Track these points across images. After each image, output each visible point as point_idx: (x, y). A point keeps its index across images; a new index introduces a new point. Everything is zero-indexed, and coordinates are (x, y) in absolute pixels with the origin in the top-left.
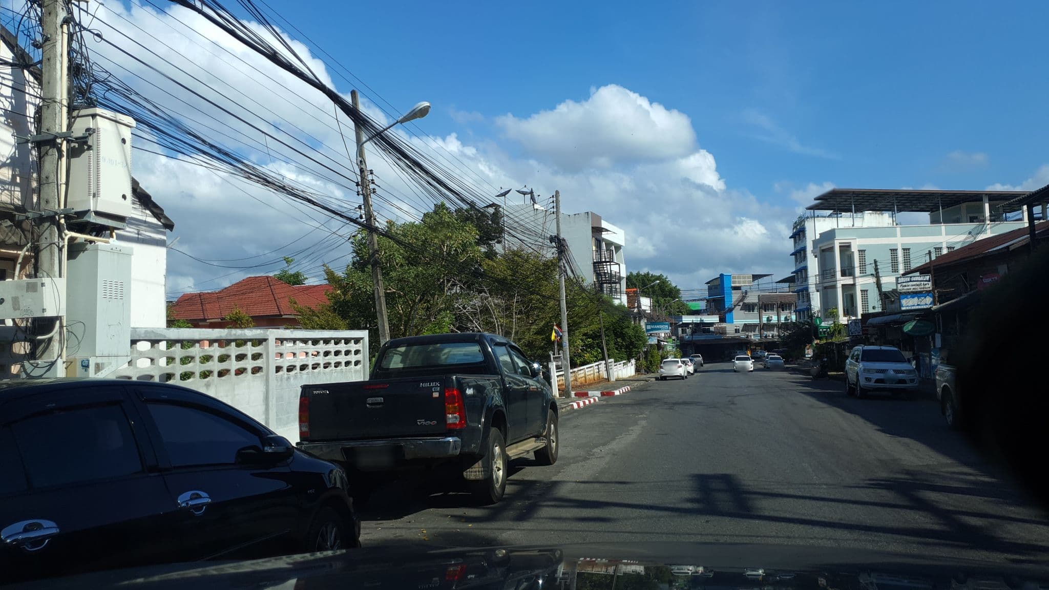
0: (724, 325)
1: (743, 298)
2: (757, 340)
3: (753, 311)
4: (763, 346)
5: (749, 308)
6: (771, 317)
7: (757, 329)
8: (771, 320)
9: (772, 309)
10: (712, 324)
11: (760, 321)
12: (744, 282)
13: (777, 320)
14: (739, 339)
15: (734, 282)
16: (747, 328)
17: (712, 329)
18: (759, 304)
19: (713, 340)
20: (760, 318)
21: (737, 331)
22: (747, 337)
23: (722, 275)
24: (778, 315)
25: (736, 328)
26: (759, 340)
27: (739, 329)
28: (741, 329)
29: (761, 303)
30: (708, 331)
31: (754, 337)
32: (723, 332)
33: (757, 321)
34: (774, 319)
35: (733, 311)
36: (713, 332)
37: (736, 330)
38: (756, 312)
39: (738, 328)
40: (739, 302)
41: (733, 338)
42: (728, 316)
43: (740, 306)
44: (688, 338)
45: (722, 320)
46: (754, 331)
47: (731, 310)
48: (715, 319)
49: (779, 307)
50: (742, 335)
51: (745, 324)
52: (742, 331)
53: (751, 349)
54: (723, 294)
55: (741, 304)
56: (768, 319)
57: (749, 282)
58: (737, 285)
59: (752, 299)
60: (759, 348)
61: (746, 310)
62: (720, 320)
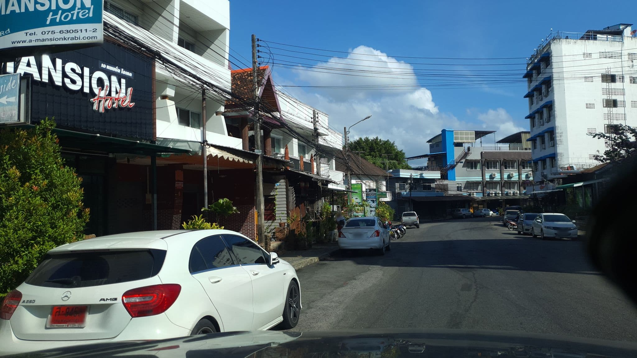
0: (445, 182)
1: (466, 154)
2: (481, 198)
3: (476, 168)
4: (486, 204)
5: (471, 164)
6: (494, 175)
7: (480, 187)
8: (493, 178)
9: (495, 167)
10: (433, 180)
11: (483, 179)
12: (467, 138)
13: (500, 177)
14: (462, 196)
15: (456, 138)
16: (470, 185)
17: (433, 185)
18: (482, 161)
19: (434, 197)
20: (483, 175)
21: (459, 189)
22: (470, 195)
23: (444, 131)
24: (501, 173)
25: (458, 185)
26: (482, 197)
27: (461, 187)
28: (463, 186)
29: (484, 160)
30: (429, 188)
31: (477, 195)
32: (445, 188)
33: (479, 179)
34: (497, 177)
35: (456, 168)
36: (433, 188)
37: (458, 187)
38: (478, 169)
39: (460, 185)
40: (461, 159)
41: (455, 196)
42: (450, 173)
43: (462, 162)
44: (407, 194)
45: (444, 177)
46: (477, 189)
47: (453, 167)
48: (436, 175)
49: (502, 165)
50: (465, 193)
51: (467, 181)
52: (465, 188)
53: (473, 207)
54: (445, 150)
55: (463, 161)
56: (491, 177)
57: (471, 139)
58: (460, 141)
59: (475, 156)
60: (482, 206)
61: (468, 167)
62: (441, 176)
